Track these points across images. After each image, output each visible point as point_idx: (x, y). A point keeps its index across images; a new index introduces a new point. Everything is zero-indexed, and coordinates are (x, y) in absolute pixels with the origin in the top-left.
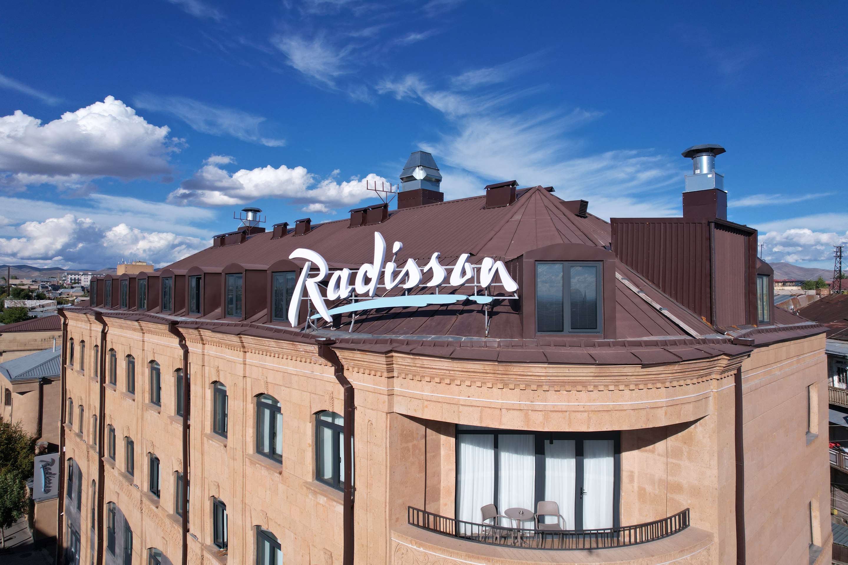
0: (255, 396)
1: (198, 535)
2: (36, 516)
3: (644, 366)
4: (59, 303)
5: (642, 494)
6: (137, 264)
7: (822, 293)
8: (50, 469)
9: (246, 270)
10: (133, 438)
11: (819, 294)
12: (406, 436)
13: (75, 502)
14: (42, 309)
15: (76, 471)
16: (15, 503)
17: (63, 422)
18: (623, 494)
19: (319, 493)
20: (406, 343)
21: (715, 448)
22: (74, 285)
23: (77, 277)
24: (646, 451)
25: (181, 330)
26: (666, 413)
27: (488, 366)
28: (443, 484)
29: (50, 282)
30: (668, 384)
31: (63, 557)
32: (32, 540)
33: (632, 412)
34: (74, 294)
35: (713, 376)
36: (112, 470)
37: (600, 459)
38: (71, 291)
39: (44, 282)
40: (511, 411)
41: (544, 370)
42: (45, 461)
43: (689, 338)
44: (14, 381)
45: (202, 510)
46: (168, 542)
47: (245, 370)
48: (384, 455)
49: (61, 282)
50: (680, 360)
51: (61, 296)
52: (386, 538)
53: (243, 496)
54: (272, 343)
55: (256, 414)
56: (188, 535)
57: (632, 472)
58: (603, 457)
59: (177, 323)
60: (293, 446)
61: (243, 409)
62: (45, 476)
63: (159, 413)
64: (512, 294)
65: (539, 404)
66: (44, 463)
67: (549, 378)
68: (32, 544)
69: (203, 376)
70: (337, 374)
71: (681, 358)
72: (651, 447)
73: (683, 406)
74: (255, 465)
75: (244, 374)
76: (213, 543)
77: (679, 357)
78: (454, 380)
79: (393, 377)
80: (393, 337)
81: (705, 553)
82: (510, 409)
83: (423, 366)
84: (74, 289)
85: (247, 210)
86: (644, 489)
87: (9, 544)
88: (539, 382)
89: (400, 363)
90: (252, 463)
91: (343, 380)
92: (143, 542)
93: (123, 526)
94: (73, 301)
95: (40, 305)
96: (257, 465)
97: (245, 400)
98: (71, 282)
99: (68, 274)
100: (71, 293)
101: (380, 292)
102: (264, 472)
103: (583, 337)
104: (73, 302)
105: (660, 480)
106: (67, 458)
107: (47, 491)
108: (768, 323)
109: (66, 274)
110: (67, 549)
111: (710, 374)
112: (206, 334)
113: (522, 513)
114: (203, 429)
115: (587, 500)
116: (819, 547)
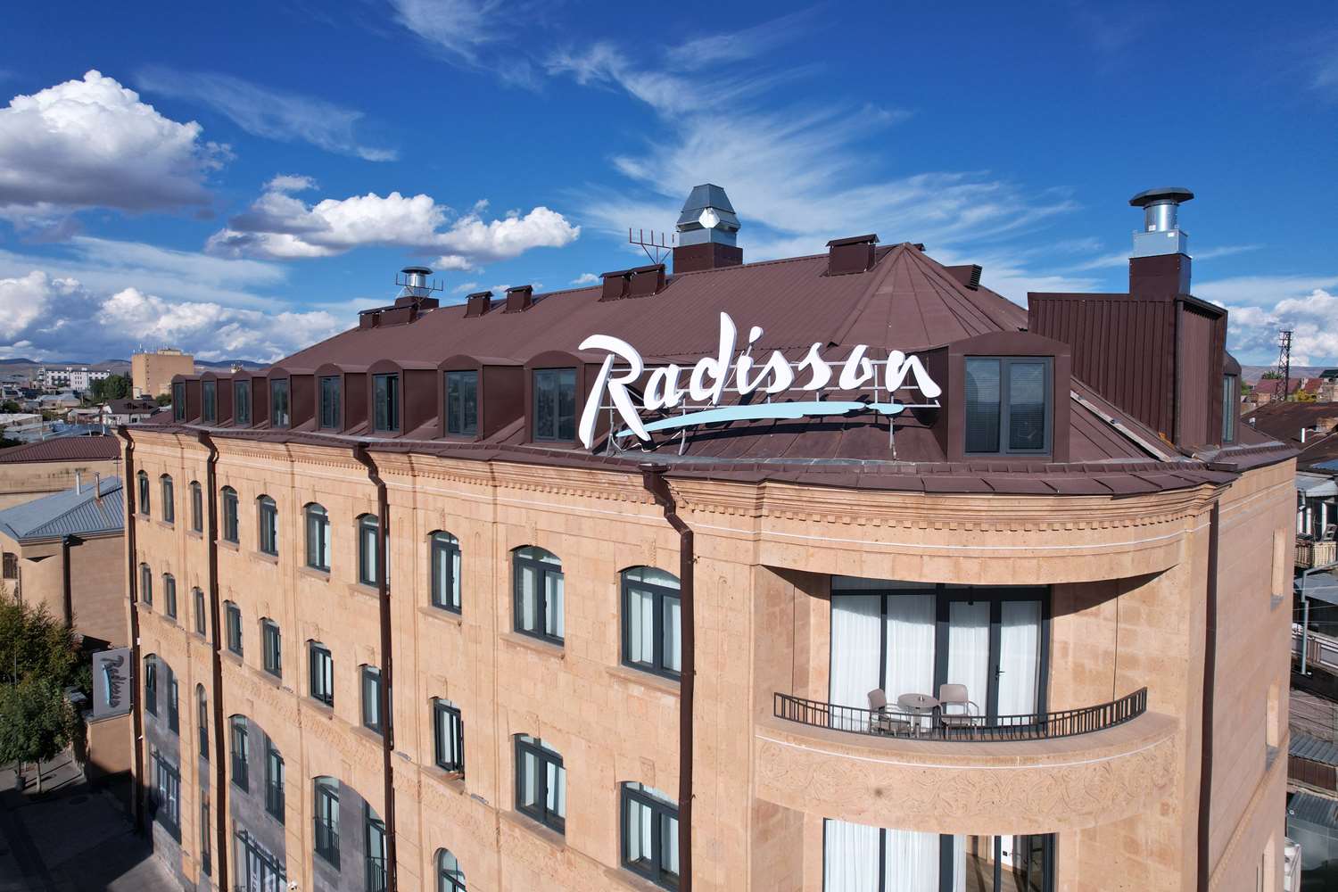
0: (511, 550)
1: (411, 753)
2: (90, 743)
3: (1115, 496)
4: (45, 419)
5: (1079, 673)
6: (166, 353)
7: (1260, 400)
8: (117, 671)
9: (484, 366)
10: (277, 623)
11: (1255, 402)
12: (773, 598)
13: (164, 719)
14: (18, 428)
15: (160, 672)
16: (58, 723)
17: (133, 599)
18: (1053, 673)
19: (630, 681)
20: (782, 468)
21: (1187, 607)
22: (60, 389)
23: (62, 375)
24: (1086, 614)
25: (373, 455)
26: (1133, 560)
27: (910, 499)
28: (812, 664)
29: (18, 384)
30: (1138, 522)
31: (145, 800)
32: (82, 779)
33: (1093, 558)
34: (64, 404)
35: (1190, 512)
36: (238, 668)
37: (1020, 627)
38: (59, 399)
39: (8, 383)
40: (936, 559)
41: (987, 503)
42: (108, 660)
43: (1153, 461)
44: (24, 542)
45: (417, 718)
46: (352, 767)
47: (495, 512)
48: (747, 622)
49: (35, 383)
50: (1157, 489)
51: (43, 407)
52: (749, 734)
53: (495, 693)
54: (551, 472)
55: (512, 576)
56: (393, 754)
57: (1066, 643)
58: (1024, 624)
59: (365, 445)
60: (585, 618)
61: (493, 569)
62: (110, 682)
63: (328, 581)
64: (932, 401)
65: (974, 548)
66: (107, 663)
67: (991, 513)
68: (84, 784)
69: (414, 524)
70: (668, 514)
71: (1161, 487)
72: (1094, 609)
73: (1153, 551)
74: (515, 648)
75: (494, 519)
76: (434, 763)
77: (1157, 485)
78: (855, 519)
79: (761, 516)
80: (760, 460)
81: (1169, 743)
82: (934, 556)
83: (812, 500)
84: (64, 396)
85: (410, 271)
86: (1082, 666)
87: (47, 786)
88: (977, 519)
89: (775, 496)
90: (510, 644)
91: (677, 524)
92: (304, 767)
93: (263, 748)
94: (66, 414)
95: (14, 422)
96: (518, 649)
97: (494, 555)
98: (53, 384)
99: (47, 370)
100: (59, 402)
101: (729, 398)
102: (532, 658)
103: (1026, 459)
104: (64, 416)
105: (1106, 653)
106: (143, 654)
107: (114, 704)
108: (1233, 443)
109: (43, 370)
110: (150, 788)
111: (1186, 509)
112: (422, 460)
113: (923, 700)
114: (416, 601)
115: (1003, 680)
116: (1275, 748)
